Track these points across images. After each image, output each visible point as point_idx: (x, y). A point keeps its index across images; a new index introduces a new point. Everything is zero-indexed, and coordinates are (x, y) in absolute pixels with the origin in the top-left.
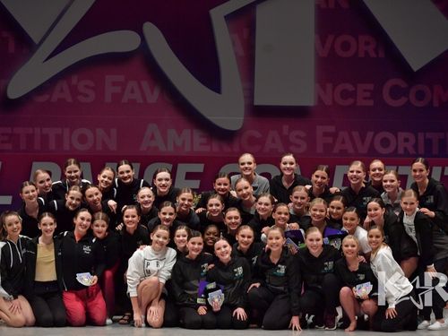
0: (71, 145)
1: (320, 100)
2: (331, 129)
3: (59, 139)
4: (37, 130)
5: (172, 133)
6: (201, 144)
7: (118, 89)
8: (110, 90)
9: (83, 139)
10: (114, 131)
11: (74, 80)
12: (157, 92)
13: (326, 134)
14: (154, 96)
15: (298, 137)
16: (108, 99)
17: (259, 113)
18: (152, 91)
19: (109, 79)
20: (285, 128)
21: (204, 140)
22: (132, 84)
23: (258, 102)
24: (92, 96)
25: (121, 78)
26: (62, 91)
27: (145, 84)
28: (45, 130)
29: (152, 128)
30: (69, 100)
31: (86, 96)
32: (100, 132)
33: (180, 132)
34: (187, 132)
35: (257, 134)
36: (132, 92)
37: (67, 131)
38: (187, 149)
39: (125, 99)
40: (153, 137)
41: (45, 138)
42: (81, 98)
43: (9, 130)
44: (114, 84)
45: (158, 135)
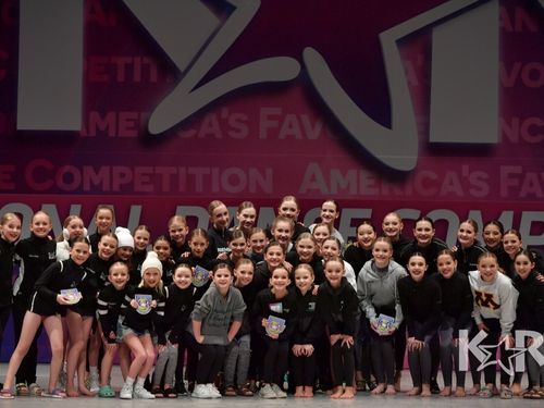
0: (221, 187)
1: (504, 136)
2: (517, 169)
3: (207, 179)
4: (183, 170)
5: (335, 174)
6: (370, 186)
7: (274, 124)
8: (265, 125)
9: (234, 180)
10: (269, 172)
11: (225, 113)
12: (319, 128)
13: (511, 176)
14: (315, 131)
15: (480, 179)
16: (263, 135)
17: (435, 151)
18: (313, 126)
19: (265, 112)
20: (465, 168)
21: (372, 182)
22: (291, 118)
23: (434, 138)
24: (245, 131)
25: (278, 111)
26: (211, 125)
27: (305, 118)
28: (191, 170)
29: (313, 168)
30: (219, 135)
31: (238, 131)
32: (253, 172)
33: (344, 174)
34: (352, 173)
35: (433, 175)
36: (291, 126)
37: (216, 171)
38: (353, 191)
39: (282, 136)
40: (313, 179)
41: (191, 180)
42: (232, 134)
43: (149, 170)
44: (270, 118)
45: (319, 176)
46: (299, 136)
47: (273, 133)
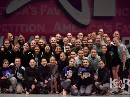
0: (29, 30)
1: (117, 14)
2: (121, 24)
3: (24, 28)
4: (17, 25)
5: (64, 26)
6: (75, 30)
7: (45, 10)
8: (42, 11)
9: (33, 28)
10: (44, 25)
11: (30, 7)
12: (59, 11)
13: (119, 26)
14: (58, 13)
15: (109, 27)
16: (42, 14)
17: (95, 19)
18: (57, 11)
19: (42, 7)
20: (105, 24)
21: (76, 28)
22: (50, 8)
23: (95, 14)
24: (36, 13)
25: (46, 6)
26: (25, 11)
27: (55, 9)
28: (19, 25)
29: (57, 24)
30: (28, 14)
31: (34, 13)
32: (39, 25)
33: (67, 26)
34: (70, 25)
35: (95, 26)
36: (50, 11)
37: (27, 25)
39: (47, 14)
40: (57, 27)
41: (19, 28)
42: (32, 14)
43: (6, 25)
44: (44, 8)
45: (59, 27)
46: (53, 14)
47: (45, 13)
